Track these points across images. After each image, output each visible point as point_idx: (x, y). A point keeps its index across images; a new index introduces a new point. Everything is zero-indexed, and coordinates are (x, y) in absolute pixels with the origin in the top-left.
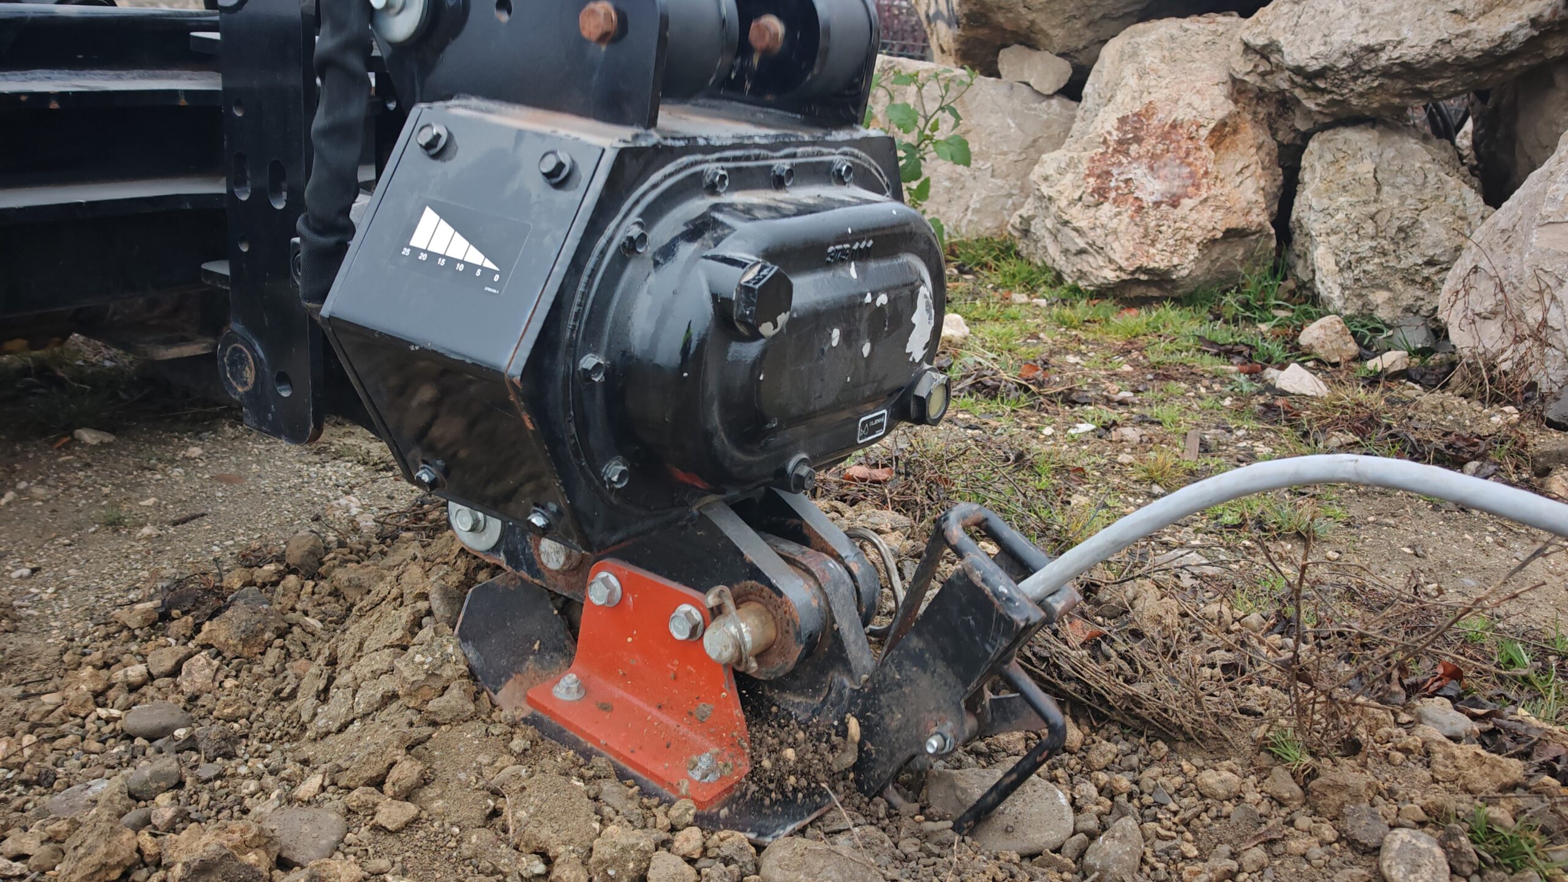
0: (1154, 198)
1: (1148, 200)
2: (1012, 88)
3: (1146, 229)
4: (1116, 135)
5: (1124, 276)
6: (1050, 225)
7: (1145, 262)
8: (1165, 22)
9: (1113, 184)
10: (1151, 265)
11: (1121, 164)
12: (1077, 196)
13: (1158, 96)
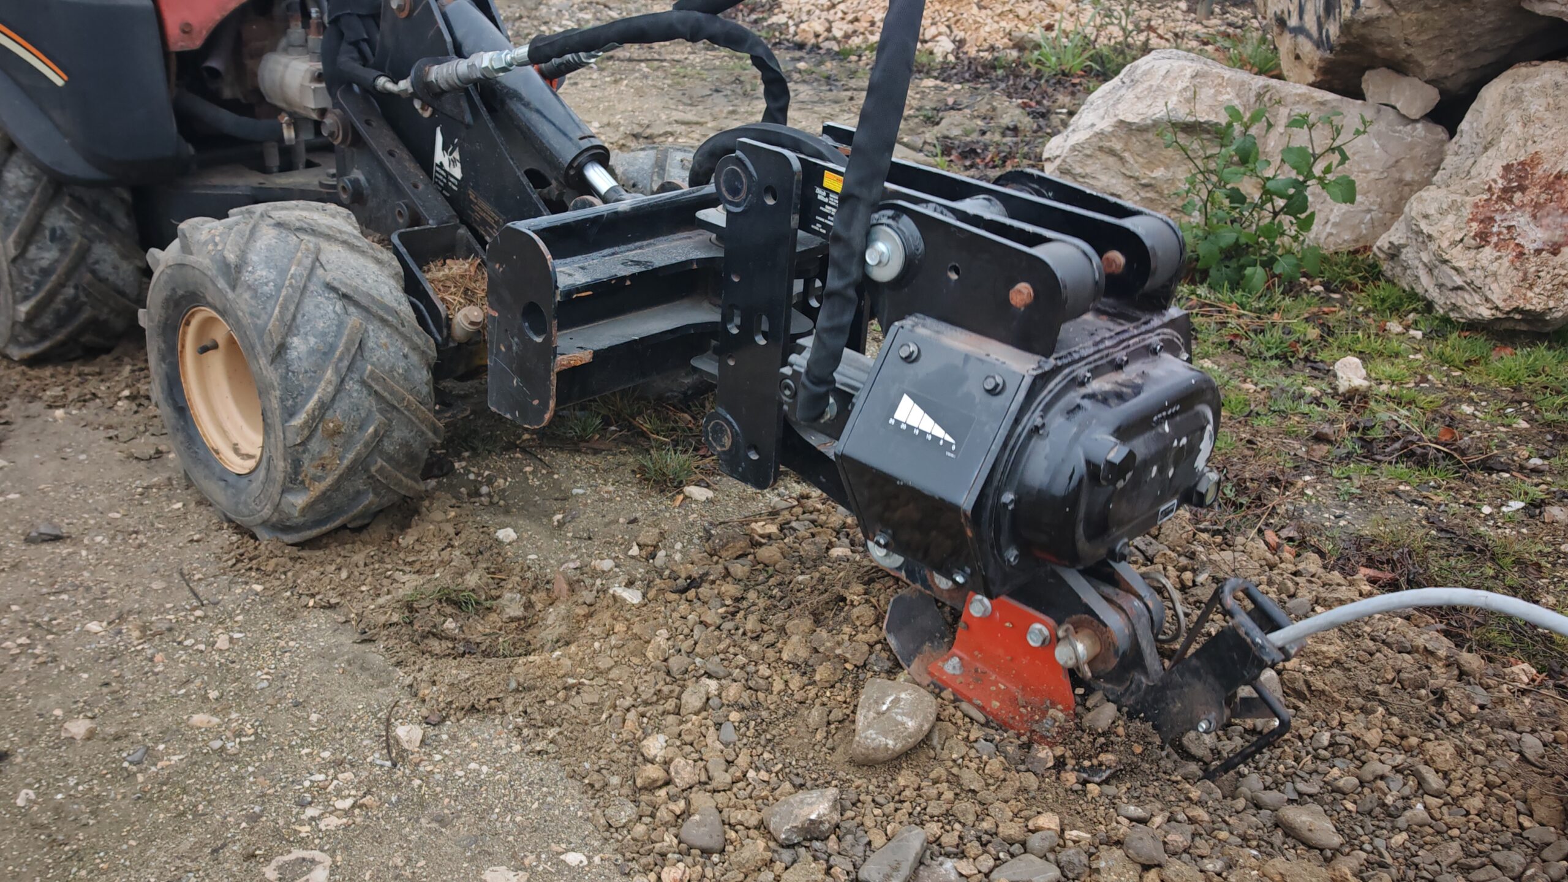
0: (1536, 246)
1: (1530, 247)
2: (1379, 111)
3: (1525, 274)
4: (1501, 183)
5: (1499, 315)
6: (1425, 259)
7: (1521, 304)
8: (1547, 66)
9: (1495, 229)
10: (1529, 307)
11: (1504, 211)
12: (1458, 238)
13: (1544, 146)
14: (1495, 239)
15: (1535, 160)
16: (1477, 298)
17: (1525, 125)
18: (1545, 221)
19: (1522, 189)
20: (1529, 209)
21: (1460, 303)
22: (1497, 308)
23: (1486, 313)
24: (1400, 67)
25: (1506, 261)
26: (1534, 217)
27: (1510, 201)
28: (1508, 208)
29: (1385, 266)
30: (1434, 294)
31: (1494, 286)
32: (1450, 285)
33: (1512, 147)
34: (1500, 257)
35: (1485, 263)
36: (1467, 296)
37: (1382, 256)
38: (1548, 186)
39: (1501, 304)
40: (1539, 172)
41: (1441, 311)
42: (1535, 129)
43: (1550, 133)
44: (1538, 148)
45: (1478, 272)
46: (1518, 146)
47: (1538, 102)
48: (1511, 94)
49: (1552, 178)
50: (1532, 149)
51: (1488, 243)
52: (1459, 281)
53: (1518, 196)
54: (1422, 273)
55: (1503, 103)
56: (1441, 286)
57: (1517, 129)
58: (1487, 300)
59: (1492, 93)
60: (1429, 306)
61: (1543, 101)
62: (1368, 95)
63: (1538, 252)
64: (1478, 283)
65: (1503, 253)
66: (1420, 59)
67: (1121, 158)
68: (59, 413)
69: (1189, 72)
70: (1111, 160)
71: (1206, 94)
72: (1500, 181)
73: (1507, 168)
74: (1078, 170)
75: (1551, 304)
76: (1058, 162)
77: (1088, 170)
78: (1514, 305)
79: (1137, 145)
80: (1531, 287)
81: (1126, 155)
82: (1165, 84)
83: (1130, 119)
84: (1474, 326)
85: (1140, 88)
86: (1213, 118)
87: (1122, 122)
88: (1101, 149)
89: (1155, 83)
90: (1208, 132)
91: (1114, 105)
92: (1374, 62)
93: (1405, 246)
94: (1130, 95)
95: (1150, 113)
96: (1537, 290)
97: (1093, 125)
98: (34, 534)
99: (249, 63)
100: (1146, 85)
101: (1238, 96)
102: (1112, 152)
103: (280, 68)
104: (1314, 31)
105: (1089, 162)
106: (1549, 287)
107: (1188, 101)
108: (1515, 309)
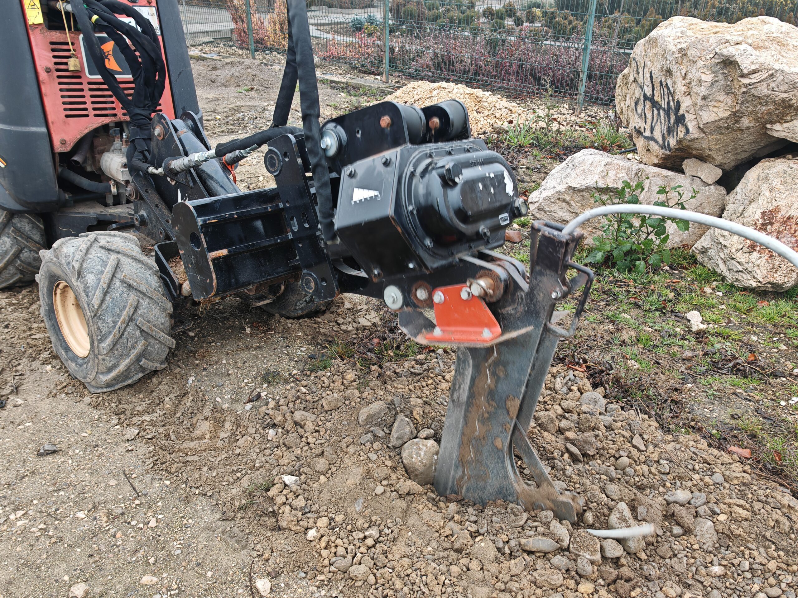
2: (693, 180)
3: (773, 265)
4: (761, 221)
5: (760, 285)
6: (722, 256)
7: (772, 280)
8: (779, 162)
10: (775, 281)
12: (740, 247)
13: (782, 203)
14: (758, 248)
15: (777, 210)
16: (749, 276)
17: (771, 192)
18: (783, 240)
19: (771, 224)
20: (775, 234)
21: (740, 278)
22: (759, 282)
23: (754, 284)
24: (703, 158)
25: (764, 260)
26: (778, 237)
27: (766, 230)
29: (699, 257)
30: (726, 273)
31: (758, 271)
32: (735, 270)
33: (765, 202)
34: (761, 257)
35: (754, 260)
36: (744, 275)
37: (697, 252)
38: (784, 223)
39: (761, 280)
40: (779, 216)
41: (730, 282)
42: (776, 194)
43: (784, 196)
44: (778, 203)
45: (750, 264)
46: (768, 202)
47: (776, 180)
48: (762, 175)
49: (785, 219)
50: (775, 204)
51: (755, 250)
52: (740, 268)
53: (769, 227)
54: (720, 263)
55: (758, 180)
56: (730, 270)
57: (767, 193)
58: (754, 277)
59: (752, 175)
60: (723, 279)
61: (779, 180)
62: (686, 172)
63: (780, 255)
64: (750, 269)
65: (763, 255)
66: (714, 156)
67: (569, 204)
68: (49, 367)
69: (603, 163)
70: (564, 204)
71: (612, 173)
72: (760, 220)
73: (764, 213)
74: (547, 209)
75: (786, 280)
76: (537, 205)
77: (552, 209)
78: (768, 280)
79: (577, 197)
80: (776, 272)
81: (572, 202)
82: (592, 169)
83: (574, 185)
84: (746, 289)
85: (578, 170)
86: (615, 186)
87: (570, 187)
88: (559, 199)
89: (586, 168)
90: (613, 192)
91: (565, 178)
92: (690, 156)
93: (710, 249)
94: (573, 173)
95: (585, 183)
96: (779, 273)
97: (554, 187)
98: (42, 451)
100: (582, 168)
101: (627, 175)
102: (564, 201)
104: (660, 141)
105: (553, 205)
106: (785, 272)
107: (603, 177)
108: (769, 283)
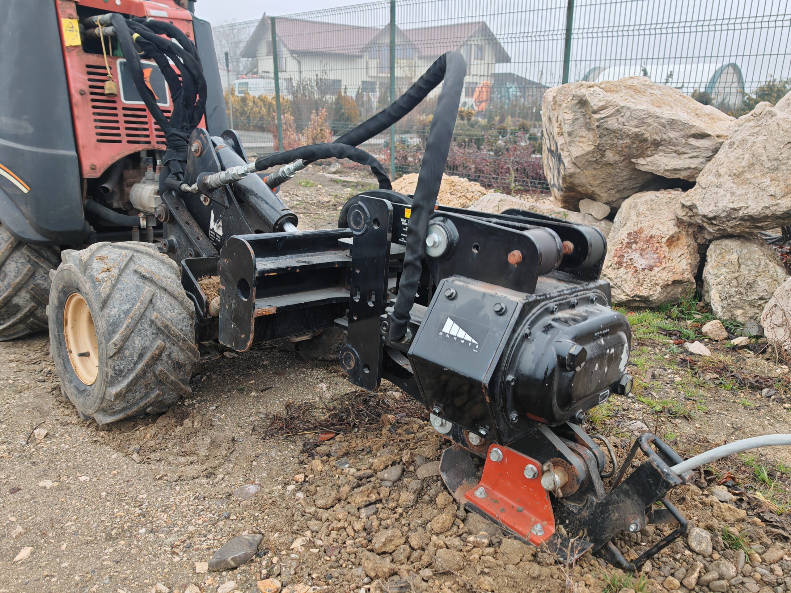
0: (642, 267)
1: (640, 268)
3: (639, 279)
4: (626, 240)
5: (629, 298)
7: (638, 293)
8: (649, 193)
9: (625, 260)
10: (641, 294)
11: (628, 252)
12: (610, 264)
13: (644, 225)
14: (625, 264)
15: (641, 231)
16: (620, 291)
17: (638, 216)
18: (646, 256)
19: (636, 243)
20: (639, 251)
21: (613, 294)
22: (628, 295)
23: (624, 298)
24: (593, 198)
25: (630, 274)
26: (641, 254)
27: (631, 248)
28: (630, 251)
31: (626, 285)
33: (632, 225)
34: (627, 272)
35: (621, 275)
36: (615, 290)
38: (647, 241)
39: (629, 293)
40: (643, 235)
42: (642, 218)
43: (648, 219)
44: (642, 225)
45: (619, 279)
46: (634, 225)
47: (643, 207)
48: (633, 204)
49: (648, 238)
50: (640, 226)
51: (622, 266)
52: (611, 284)
53: (634, 246)
55: (630, 208)
57: (634, 218)
58: (624, 292)
59: (625, 204)
61: (645, 207)
62: (581, 210)
63: (643, 269)
64: (619, 284)
65: (629, 270)
66: (600, 194)
73: (629, 234)
75: (651, 293)
78: (635, 293)
80: (642, 285)
84: (621, 304)
96: (644, 287)
99: (126, 189)
103: (140, 190)
106: (649, 285)
108: (636, 296)
